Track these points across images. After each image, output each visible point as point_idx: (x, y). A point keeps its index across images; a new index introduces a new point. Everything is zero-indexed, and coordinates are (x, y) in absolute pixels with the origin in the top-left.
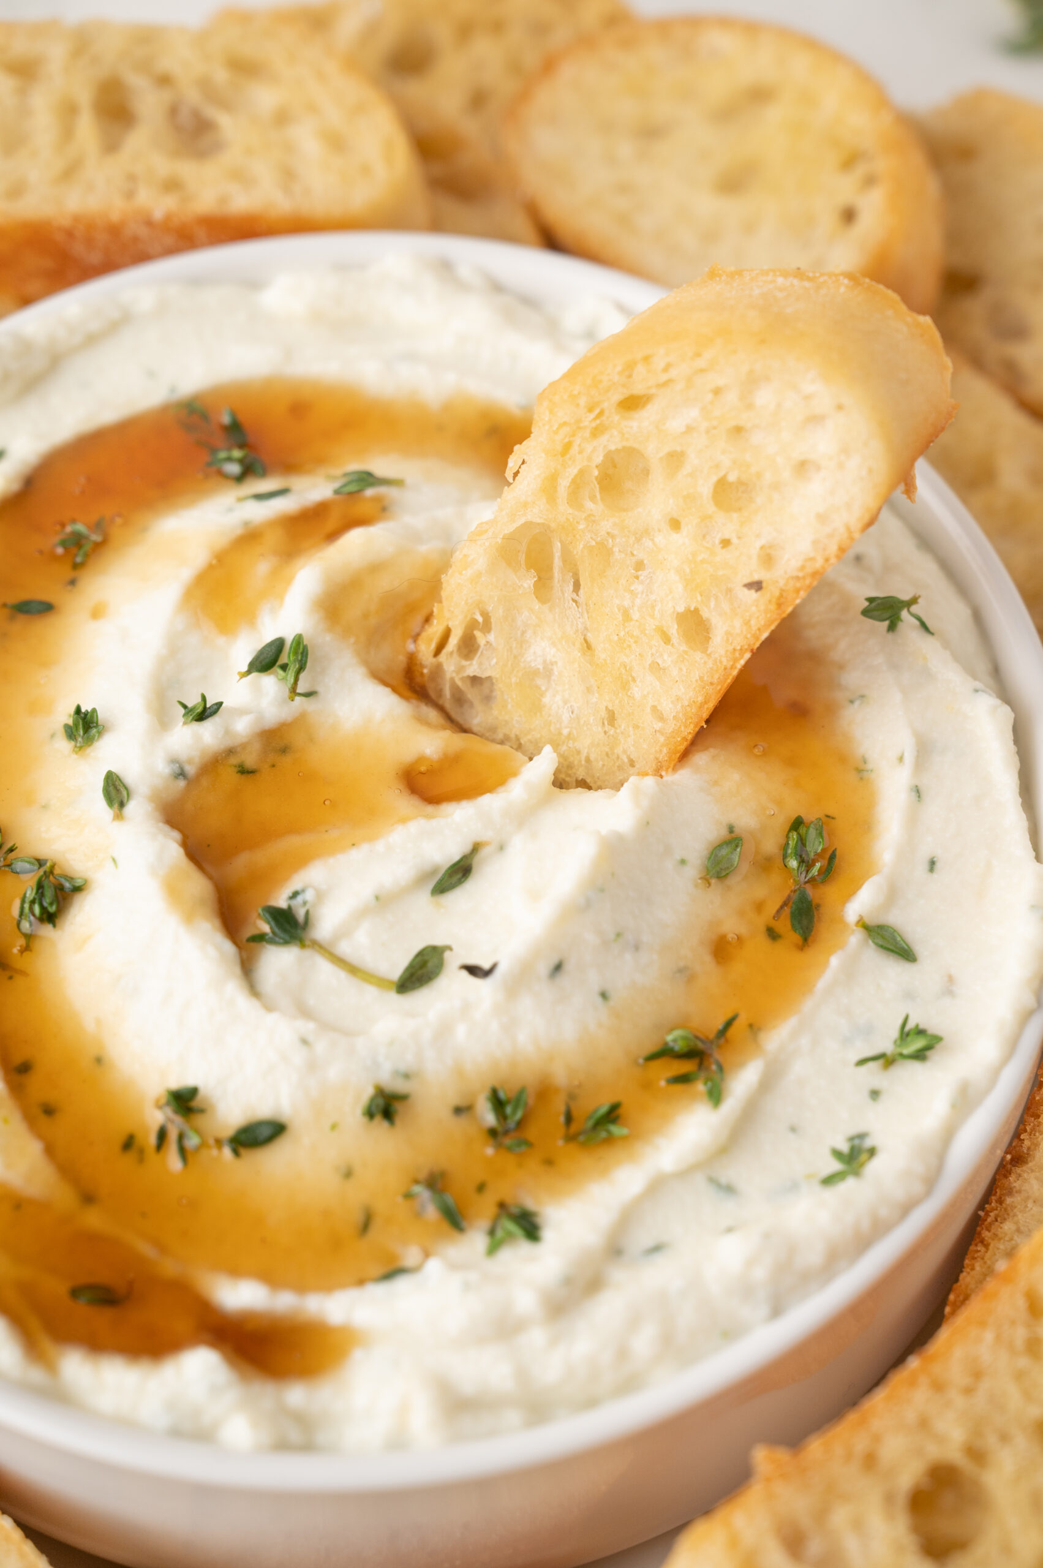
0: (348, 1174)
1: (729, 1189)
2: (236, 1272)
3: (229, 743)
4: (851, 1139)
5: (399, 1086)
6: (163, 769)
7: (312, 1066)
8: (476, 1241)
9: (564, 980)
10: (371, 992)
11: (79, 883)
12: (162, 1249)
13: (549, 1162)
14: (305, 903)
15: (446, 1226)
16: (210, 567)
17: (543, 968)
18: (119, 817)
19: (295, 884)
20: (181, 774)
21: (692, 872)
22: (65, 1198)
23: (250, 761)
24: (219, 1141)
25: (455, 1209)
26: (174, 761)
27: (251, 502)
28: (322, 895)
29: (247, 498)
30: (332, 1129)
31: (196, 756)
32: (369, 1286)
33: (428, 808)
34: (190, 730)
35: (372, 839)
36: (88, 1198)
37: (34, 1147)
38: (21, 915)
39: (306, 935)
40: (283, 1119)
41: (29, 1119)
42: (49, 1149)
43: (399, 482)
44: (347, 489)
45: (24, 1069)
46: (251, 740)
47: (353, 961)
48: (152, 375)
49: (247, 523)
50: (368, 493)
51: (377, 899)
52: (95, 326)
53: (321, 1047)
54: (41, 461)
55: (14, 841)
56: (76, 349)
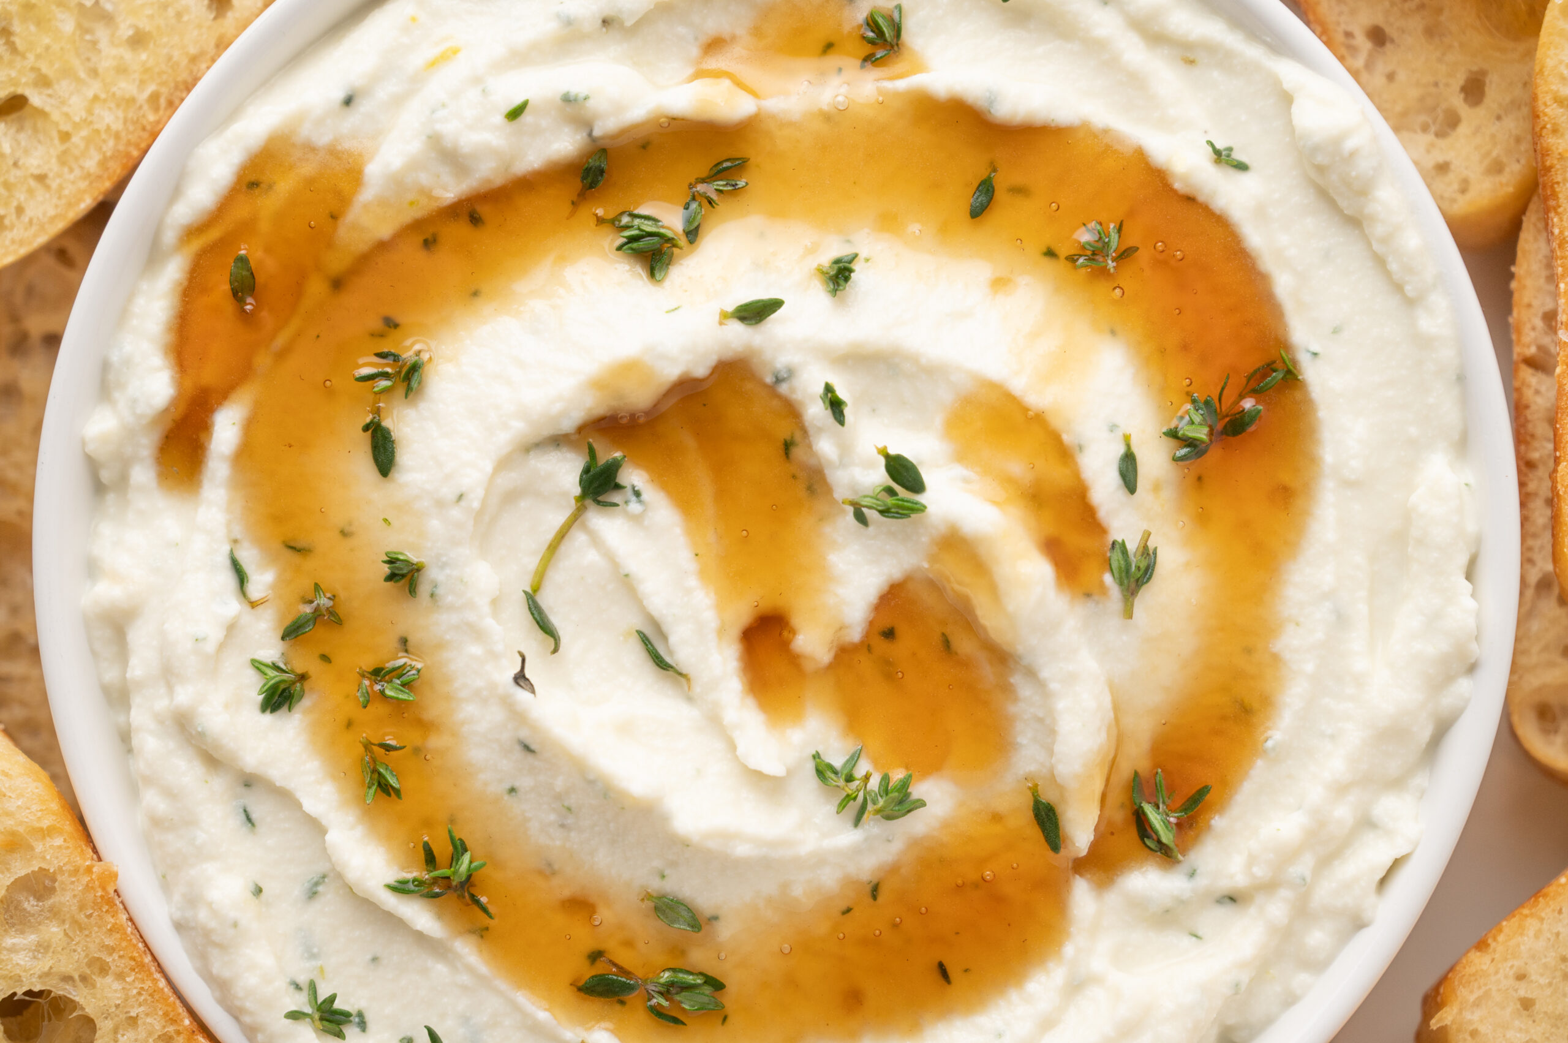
0: (344, 534)
1: (312, 894)
2: (249, 427)
3: (811, 431)
4: (360, 1015)
5: (424, 589)
6: (782, 360)
7: (440, 504)
8: (271, 651)
9: (518, 753)
10: (532, 563)
11: (658, 276)
12: (282, 355)
13: (349, 724)
14: (627, 502)
15: (288, 622)
16: (1025, 409)
17: (524, 734)
18: (724, 316)
19: (650, 493)
20: (778, 380)
21: (656, 885)
22: (336, 263)
23: (798, 452)
24: (377, 411)
25: (300, 633)
26: (791, 373)
27: (1121, 450)
28: (637, 519)
29: (1128, 446)
30: (385, 520)
31: (797, 396)
32: (226, 548)
33: (735, 631)
34: (821, 389)
35: (703, 574)
36: (337, 284)
37: (385, 231)
38: (634, 216)
39: (589, 502)
40: (395, 474)
41: (416, 226)
42: (382, 246)
43: (1128, 613)
44: (1116, 557)
45: (475, 220)
46: (814, 454)
47: (563, 548)
48: (1336, 331)
49: (1081, 448)
50: (1108, 578)
51: (627, 576)
52: (1393, 266)
53: (456, 513)
54: (1218, 212)
55: (722, 206)
56: (1369, 244)
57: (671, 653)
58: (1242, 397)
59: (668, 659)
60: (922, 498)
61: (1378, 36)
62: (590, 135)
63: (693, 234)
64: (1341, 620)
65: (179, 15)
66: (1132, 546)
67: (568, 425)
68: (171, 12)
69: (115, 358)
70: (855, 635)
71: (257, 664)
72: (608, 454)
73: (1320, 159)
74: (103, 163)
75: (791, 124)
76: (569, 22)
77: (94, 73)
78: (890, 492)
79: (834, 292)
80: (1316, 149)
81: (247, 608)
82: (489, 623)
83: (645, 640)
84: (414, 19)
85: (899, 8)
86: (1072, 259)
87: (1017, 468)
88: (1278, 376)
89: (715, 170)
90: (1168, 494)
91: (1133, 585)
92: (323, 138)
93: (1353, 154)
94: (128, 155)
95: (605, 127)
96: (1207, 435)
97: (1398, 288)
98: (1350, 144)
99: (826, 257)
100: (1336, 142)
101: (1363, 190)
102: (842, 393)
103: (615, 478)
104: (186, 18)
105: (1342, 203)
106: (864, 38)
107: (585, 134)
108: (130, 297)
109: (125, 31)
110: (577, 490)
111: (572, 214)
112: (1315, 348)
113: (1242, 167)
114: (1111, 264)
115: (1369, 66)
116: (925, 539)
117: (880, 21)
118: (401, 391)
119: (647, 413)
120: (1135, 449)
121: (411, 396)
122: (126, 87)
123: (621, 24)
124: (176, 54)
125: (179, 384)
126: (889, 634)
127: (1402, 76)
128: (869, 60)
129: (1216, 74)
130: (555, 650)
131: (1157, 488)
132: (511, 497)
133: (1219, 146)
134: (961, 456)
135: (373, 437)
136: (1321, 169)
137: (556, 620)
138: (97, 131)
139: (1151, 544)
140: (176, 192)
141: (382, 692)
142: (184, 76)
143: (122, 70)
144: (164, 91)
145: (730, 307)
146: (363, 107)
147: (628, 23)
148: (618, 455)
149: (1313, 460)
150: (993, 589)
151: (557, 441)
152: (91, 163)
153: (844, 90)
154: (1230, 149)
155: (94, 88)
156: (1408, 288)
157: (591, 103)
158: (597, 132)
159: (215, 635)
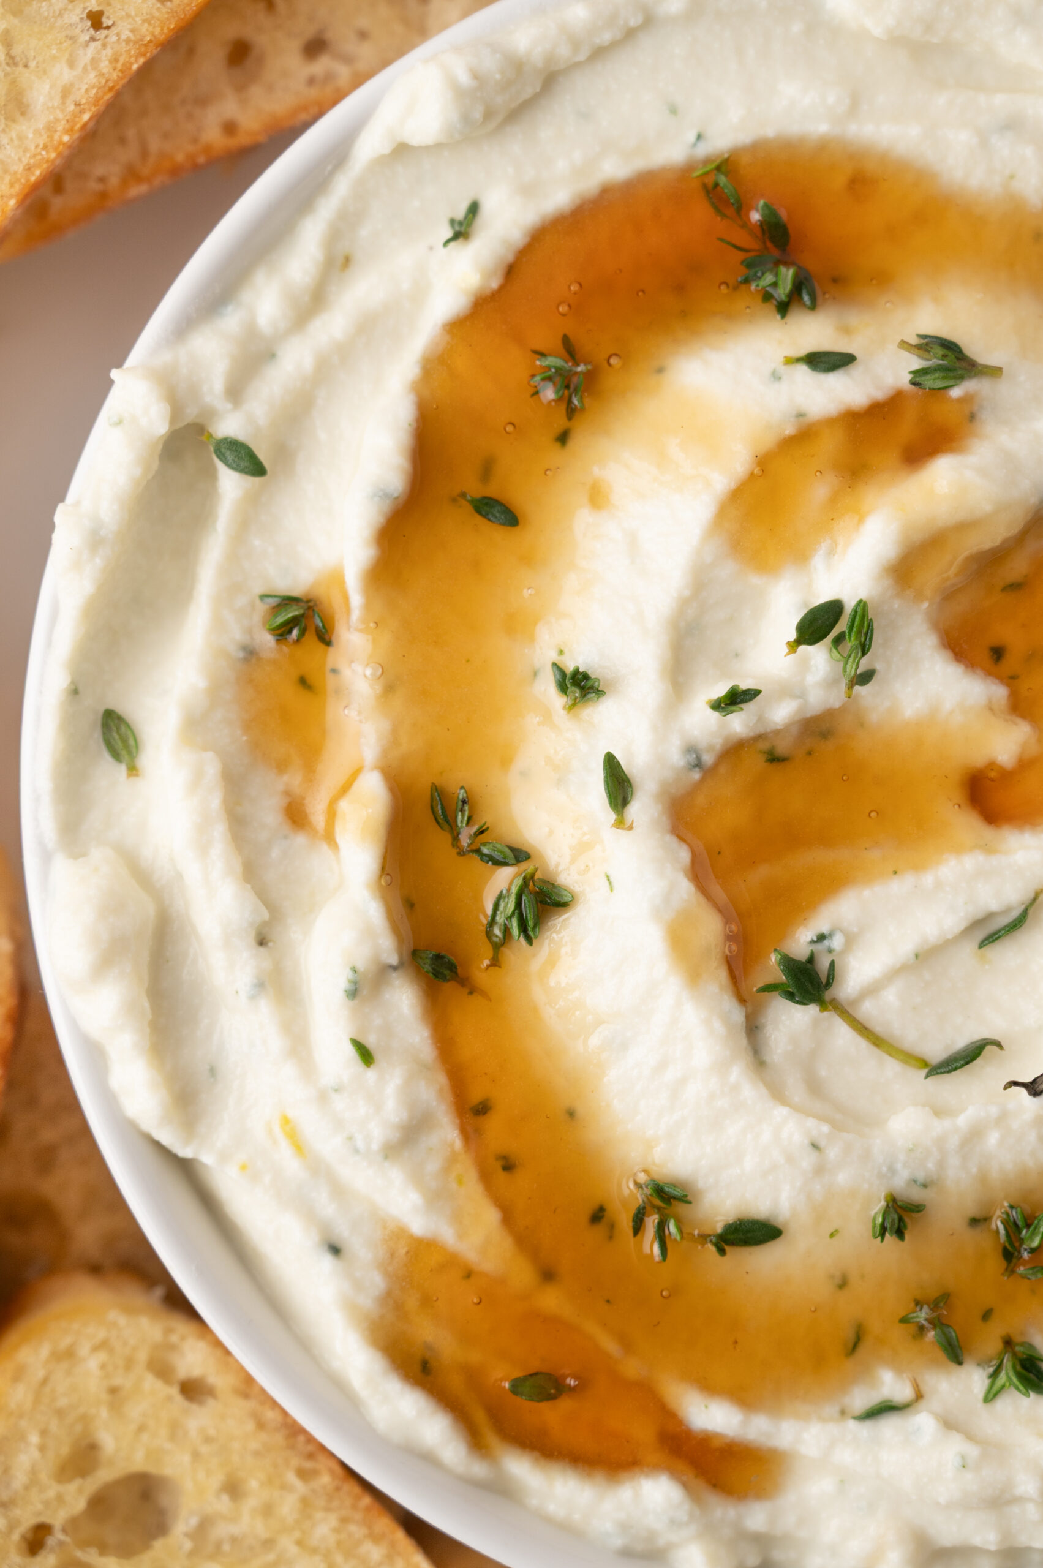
0: (843, 1284)
2: (710, 1388)
3: (760, 730)
5: (916, 1195)
6: (676, 758)
7: (820, 1170)
8: (975, 1379)
10: (892, 1067)
11: (568, 899)
12: (627, 1347)
14: (830, 951)
16: (751, 477)
18: (620, 823)
19: (820, 923)
20: (698, 764)
22: (522, 1275)
23: (782, 747)
24: (704, 1238)
25: (956, 1343)
26: (691, 749)
27: (803, 369)
28: (851, 940)
29: (798, 360)
30: (832, 1235)
31: (718, 743)
32: (852, 1424)
33: (987, 833)
34: (715, 715)
35: (918, 867)
36: (548, 1275)
37: (491, 1216)
38: (493, 922)
39: (828, 995)
40: (779, 1222)
41: (485, 1178)
42: (508, 1219)
43: (994, 372)
44: (929, 382)
45: (482, 1109)
46: (787, 727)
47: (878, 1029)
48: (673, 110)
49: (800, 415)
50: (956, 393)
51: (917, 956)
52: (606, 37)
53: (833, 1153)
54: (527, 239)
55: (485, 818)
56: (577, 65)
57: (1008, 910)
58: (745, 224)
59: (1015, 914)
60: (849, 605)
61: (315, 47)
62: (394, 968)
63: (519, 855)
64: (1012, 125)
65: (208, 1440)
66: (917, 363)
67: (738, 1015)
68: (204, 1449)
69: (618, 1542)
70: (1000, 692)
71: (991, 1396)
72: (772, 969)
73: (478, 114)
74: (376, 1539)
75: (395, 731)
76: (260, 985)
77: (268, 1544)
78: (839, 640)
79: (599, 692)
80: (466, 118)
81: (922, 1404)
82: (963, 1121)
83: (992, 939)
84: (243, 1168)
85: (263, 597)
86: (571, 412)
87: (820, 490)
88: (722, 180)
89: (446, 826)
90: (854, 318)
91: (963, 364)
92: (377, 1282)
93: (476, 76)
94: (368, 1509)
95: (387, 948)
96: (788, 269)
97: (630, 34)
98: (464, 78)
99: (557, 701)
100: (459, 93)
101: (517, 67)
102: (720, 690)
103: (803, 963)
104: (212, 1432)
105: (528, 92)
106: (298, 640)
107: (394, 975)
108: (548, 1520)
109: (223, 1504)
110: (813, 1009)
111: (484, 994)
112: (691, 137)
113: (474, 209)
114: (581, 368)
115: (348, 60)
116: (896, 604)
117: (280, 620)
118: (680, 1208)
119: (727, 920)
120: (803, 352)
121: (689, 1198)
122: (288, 1507)
123: (265, 924)
124: (254, 1445)
125: (655, 1468)
126: (998, 653)
127: (363, 22)
128: (325, 637)
129: (364, 232)
130: (998, 1045)
131: (846, 331)
132: (815, 1087)
133: (448, 233)
134: (801, 556)
135: (732, 1243)
136: (488, 115)
137: (961, 1041)
138: (339, 1543)
139: (914, 341)
140: (428, 1459)
141: (1032, 1251)
142: (279, 1438)
143: (267, 1510)
144: (295, 1462)
145: (612, 816)
146: (343, 1232)
147: (266, 915)
148: (774, 958)
149: (823, 146)
150: (963, 527)
151: (753, 1029)
152: (375, 1553)
153: (358, 668)
154: (452, 222)
155: (287, 1544)
156: (633, 22)
157: (361, 966)
158: (394, 960)
159: (955, 1446)
